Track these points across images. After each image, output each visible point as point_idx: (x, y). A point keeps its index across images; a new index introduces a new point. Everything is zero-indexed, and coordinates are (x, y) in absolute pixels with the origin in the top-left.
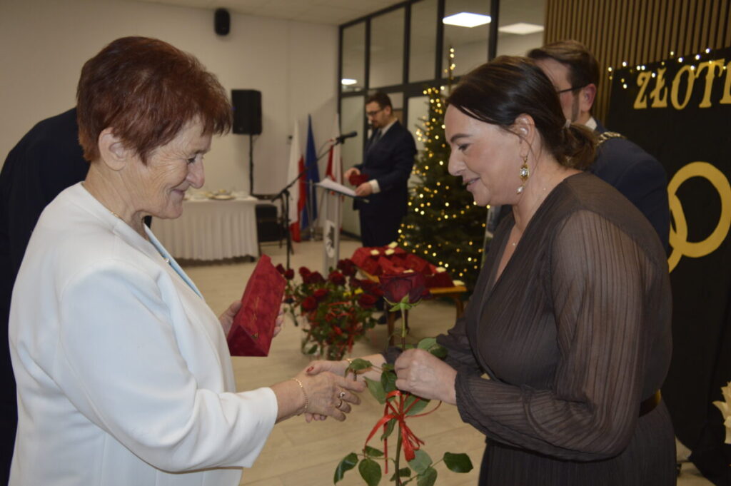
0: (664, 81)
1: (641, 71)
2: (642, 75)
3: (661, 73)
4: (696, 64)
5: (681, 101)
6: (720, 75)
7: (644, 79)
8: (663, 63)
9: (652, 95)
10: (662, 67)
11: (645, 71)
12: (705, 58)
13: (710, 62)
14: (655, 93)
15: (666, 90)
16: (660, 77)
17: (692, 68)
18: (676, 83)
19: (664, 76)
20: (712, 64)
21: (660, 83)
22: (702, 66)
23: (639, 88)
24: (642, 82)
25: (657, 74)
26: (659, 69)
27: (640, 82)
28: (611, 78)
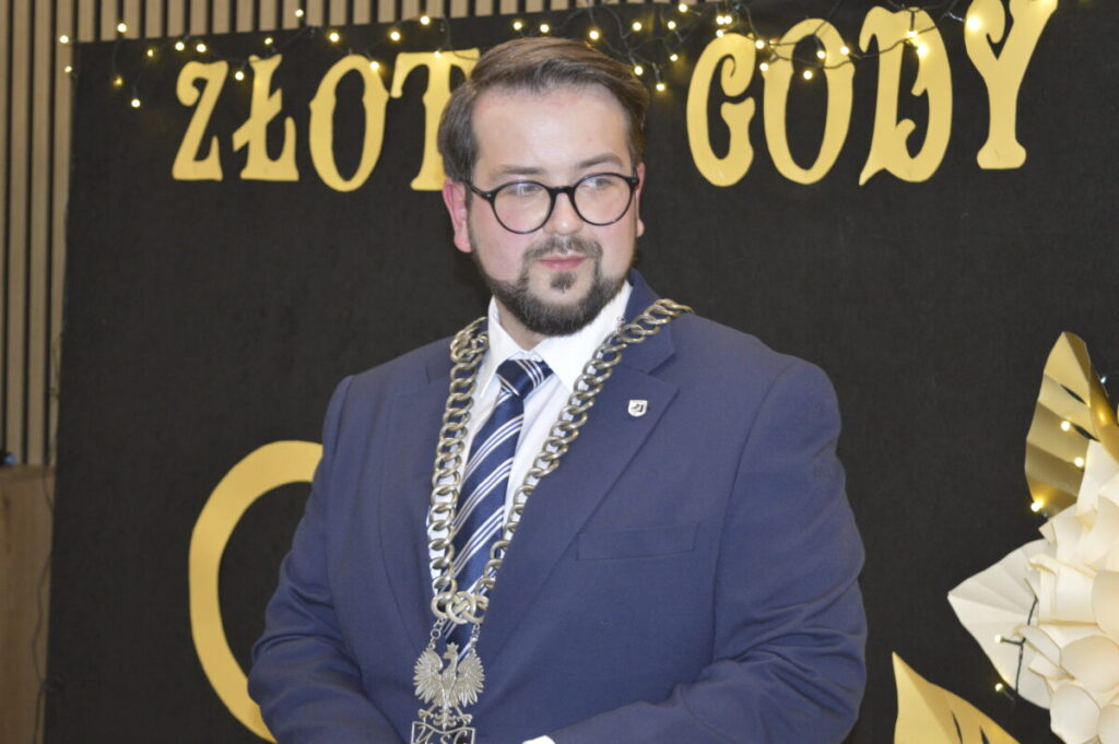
0: (278, 95)
1: (191, 57)
3: (264, 69)
4: (387, 56)
5: (345, 165)
7: (200, 84)
8: (268, 41)
9: (239, 139)
10: (265, 54)
11: (205, 59)
12: (419, 40)
13: (437, 54)
14: (250, 136)
15: (290, 124)
16: (261, 83)
17: (374, 67)
18: (323, 105)
19: (276, 82)
20: (440, 63)
21: (265, 105)
22: (405, 63)
24: (195, 93)
25: (250, 74)
26: (253, 58)
27: (186, 93)
28: (68, 69)
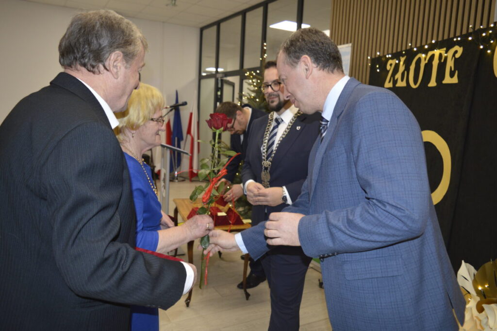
0: (404, 65)
1: (389, 59)
2: (390, 62)
3: (403, 59)
5: (415, 82)
6: (442, 61)
7: (391, 65)
8: (404, 52)
9: (396, 77)
10: (403, 56)
11: (392, 58)
13: (436, 51)
14: (398, 76)
15: (406, 72)
16: (402, 63)
17: (424, 56)
18: (412, 67)
19: (404, 62)
20: (437, 53)
21: (402, 68)
22: (430, 54)
23: (388, 71)
24: (390, 67)
25: (400, 61)
26: (401, 57)
27: (388, 67)
28: (370, 64)
